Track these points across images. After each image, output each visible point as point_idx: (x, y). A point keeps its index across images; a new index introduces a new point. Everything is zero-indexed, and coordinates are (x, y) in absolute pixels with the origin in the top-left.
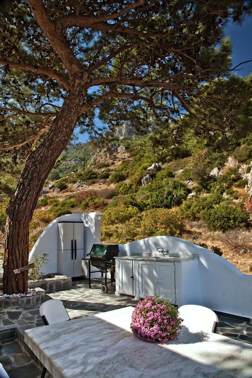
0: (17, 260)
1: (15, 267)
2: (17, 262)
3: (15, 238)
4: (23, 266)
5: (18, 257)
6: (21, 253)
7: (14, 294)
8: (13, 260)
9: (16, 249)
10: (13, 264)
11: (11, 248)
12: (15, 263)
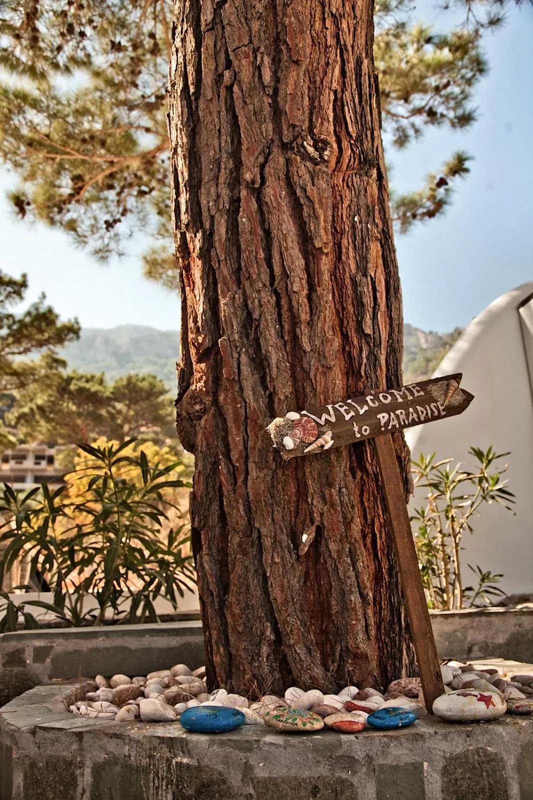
0: (295, 321)
1: (284, 390)
2: (295, 339)
3: (246, 74)
4: (355, 394)
5: (299, 284)
6: (322, 238)
7: (292, 693)
8: (250, 323)
9: (269, 192)
10: (260, 363)
11: (225, 192)
12: (275, 356)
